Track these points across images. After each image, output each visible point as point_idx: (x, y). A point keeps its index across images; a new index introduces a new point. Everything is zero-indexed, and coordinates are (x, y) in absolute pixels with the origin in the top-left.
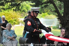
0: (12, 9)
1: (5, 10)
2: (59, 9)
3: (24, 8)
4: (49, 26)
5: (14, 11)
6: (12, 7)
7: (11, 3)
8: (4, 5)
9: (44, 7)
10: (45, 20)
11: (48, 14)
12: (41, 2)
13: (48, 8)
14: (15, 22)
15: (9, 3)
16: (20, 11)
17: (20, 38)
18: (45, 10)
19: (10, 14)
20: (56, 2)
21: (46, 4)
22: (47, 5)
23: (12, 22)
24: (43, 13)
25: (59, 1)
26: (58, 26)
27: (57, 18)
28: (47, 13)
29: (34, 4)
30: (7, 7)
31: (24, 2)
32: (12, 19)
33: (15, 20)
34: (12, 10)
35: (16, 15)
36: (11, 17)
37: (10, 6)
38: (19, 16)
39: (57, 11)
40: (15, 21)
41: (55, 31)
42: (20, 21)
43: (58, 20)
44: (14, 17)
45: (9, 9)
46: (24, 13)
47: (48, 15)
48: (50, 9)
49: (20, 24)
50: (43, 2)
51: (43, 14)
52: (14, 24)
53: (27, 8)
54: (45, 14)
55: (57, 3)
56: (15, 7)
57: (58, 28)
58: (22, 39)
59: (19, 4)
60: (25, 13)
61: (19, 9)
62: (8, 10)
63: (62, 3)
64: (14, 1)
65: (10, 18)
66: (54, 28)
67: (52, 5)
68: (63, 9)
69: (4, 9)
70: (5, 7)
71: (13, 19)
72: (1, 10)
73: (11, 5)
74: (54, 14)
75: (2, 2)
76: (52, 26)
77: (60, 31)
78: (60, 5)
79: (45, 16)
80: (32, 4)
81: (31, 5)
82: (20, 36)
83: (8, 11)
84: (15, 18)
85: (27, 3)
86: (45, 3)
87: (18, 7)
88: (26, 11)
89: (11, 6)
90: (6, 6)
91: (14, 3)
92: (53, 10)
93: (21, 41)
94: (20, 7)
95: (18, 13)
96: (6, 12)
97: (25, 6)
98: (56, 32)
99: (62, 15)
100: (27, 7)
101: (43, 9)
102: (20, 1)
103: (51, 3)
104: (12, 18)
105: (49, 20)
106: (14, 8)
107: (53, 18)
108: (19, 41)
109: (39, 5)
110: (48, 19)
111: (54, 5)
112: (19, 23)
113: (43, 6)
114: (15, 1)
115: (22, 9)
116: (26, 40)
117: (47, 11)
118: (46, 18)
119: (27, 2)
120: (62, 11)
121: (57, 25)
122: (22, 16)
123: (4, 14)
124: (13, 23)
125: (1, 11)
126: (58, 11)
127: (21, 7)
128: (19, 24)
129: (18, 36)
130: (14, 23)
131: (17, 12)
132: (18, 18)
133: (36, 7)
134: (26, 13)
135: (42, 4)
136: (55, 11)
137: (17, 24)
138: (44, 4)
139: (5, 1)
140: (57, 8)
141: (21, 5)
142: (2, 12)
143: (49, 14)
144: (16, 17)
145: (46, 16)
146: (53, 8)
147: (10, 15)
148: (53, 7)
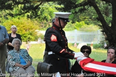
0: (26, 14)
1: (13, 17)
2: (104, 15)
3: (46, 14)
4: (88, 44)
5: (29, 19)
6: (26, 13)
7: (23, 5)
8: (12, 9)
9: (78, 12)
10: (81, 34)
11: (86, 23)
12: (75, 4)
13: (86, 13)
14: (31, 37)
15: (20, 6)
16: (39, 18)
17: (39, 63)
18: (81, 17)
19: (22, 24)
20: (99, 4)
21: (83, 7)
22: (85, 9)
23: (25, 37)
24: (78, 21)
25: (104, 2)
26: (103, 43)
27: (101, 30)
28: (83, 22)
29: (62, 6)
30: (17, 12)
31: (45, 4)
32: (25, 32)
33: (31, 34)
34: (26, 17)
35: (32, 25)
36: (24, 29)
37: (22, 9)
38: (38, 26)
39: (100, 19)
40: (29, 35)
41: (97, 53)
42: (38, 35)
43: (103, 34)
44: (29, 29)
45: (20, 15)
46: (45, 21)
47: (86, 25)
48: (89, 15)
49: (39, 40)
50: (77, 3)
51: (77, 23)
52: (29, 41)
53: (50, 14)
54: (81, 23)
55: (102, 5)
56: (31, 12)
57: (103, 47)
58: (42, 66)
59: (37, 7)
60: (47, 21)
61: (37, 16)
62: (18, 16)
63: (110, 5)
64: (28, 2)
65: (22, 31)
66: (96, 47)
67: (92, 8)
68: (111, 15)
69: (12, 15)
70: (14, 12)
71: (28, 32)
72: (8, 16)
73: (24, 8)
74: (95, 24)
75: (9, 4)
76: (92, 43)
77: (106, 51)
78: (107, 8)
79: (80, 26)
80: (59, 6)
81: (56, 8)
82: (39, 60)
83: (19, 19)
84: (31, 31)
85: (50, 6)
86: (81, 5)
87: (36, 11)
88: (49, 18)
89: (24, 10)
90: (15, 10)
91: (29, 5)
92: (93, 17)
93: (40, 69)
94: (39, 12)
95: (36, 22)
96: (16, 19)
97: (47, 10)
98: (100, 53)
99: (110, 25)
100: (50, 12)
101: (78, 14)
102: (39, 1)
103: (90, 6)
104: (26, 30)
105: (88, 34)
106: (29, 14)
107: (95, 31)
108: (38, 68)
109: (70, 9)
110: (86, 31)
111: (96, 8)
112: (36, 39)
113: (77, 9)
114: (31, 2)
115: (41, 14)
116: (48, 67)
117: (85, 19)
118: (82, 30)
119: (51, 3)
120: (109, 18)
121: (101, 42)
122: (42, 26)
123: (12, 23)
124: (27, 38)
125: (7, 19)
126: (103, 18)
127: (41, 12)
128: (37, 41)
129: (36, 59)
130: (29, 38)
131: (34, 19)
132: (36, 31)
133: (65, 12)
134: (49, 21)
135: (76, 6)
136: (97, 18)
137: (34, 41)
138: (79, 7)
139: (13, 1)
140: (100, 13)
141: (40, 8)
142: (9, 21)
143: (88, 24)
144: (32, 29)
145: (82, 26)
146: (94, 13)
147: (22, 26)
148: (94, 11)
